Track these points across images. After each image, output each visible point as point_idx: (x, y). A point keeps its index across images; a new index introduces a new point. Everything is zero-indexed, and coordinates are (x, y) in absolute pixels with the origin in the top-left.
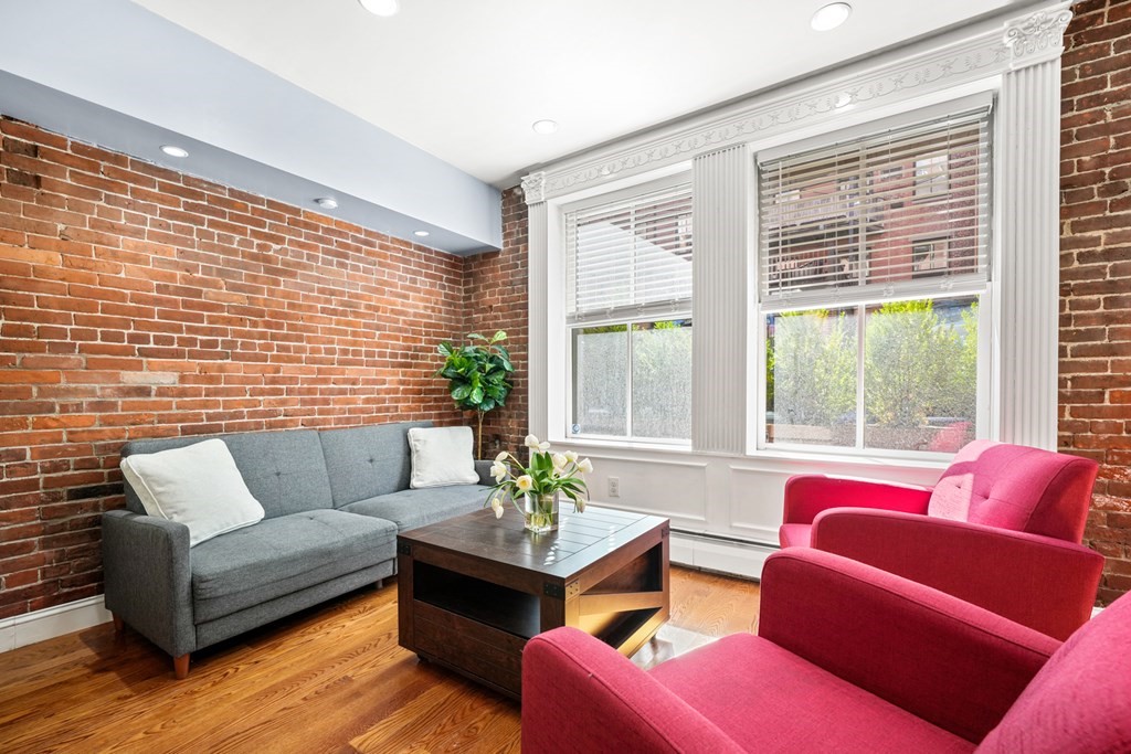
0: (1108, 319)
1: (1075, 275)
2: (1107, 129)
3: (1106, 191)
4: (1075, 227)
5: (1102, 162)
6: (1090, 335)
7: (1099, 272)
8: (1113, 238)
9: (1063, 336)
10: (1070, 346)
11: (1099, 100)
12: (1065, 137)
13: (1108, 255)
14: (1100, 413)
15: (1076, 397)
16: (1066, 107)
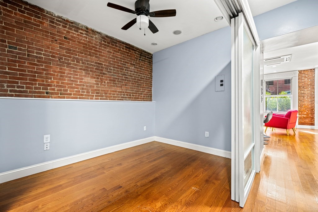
0: (303, 99)
1: (300, 95)
2: (303, 82)
3: (303, 88)
4: (300, 91)
5: (302, 85)
6: (301, 100)
7: (302, 95)
8: (303, 92)
9: (298, 101)
10: (300, 101)
11: (302, 79)
12: (299, 82)
13: (303, 93)
14: (302, 108)
15: (300, 106)
16: (299, 80)
